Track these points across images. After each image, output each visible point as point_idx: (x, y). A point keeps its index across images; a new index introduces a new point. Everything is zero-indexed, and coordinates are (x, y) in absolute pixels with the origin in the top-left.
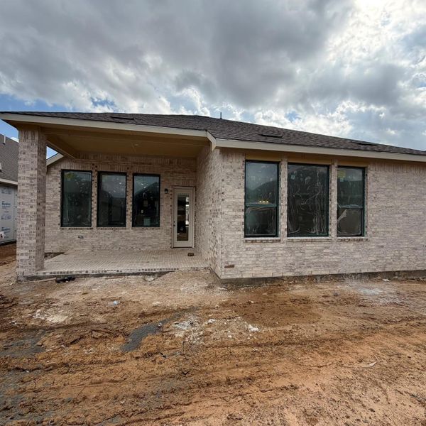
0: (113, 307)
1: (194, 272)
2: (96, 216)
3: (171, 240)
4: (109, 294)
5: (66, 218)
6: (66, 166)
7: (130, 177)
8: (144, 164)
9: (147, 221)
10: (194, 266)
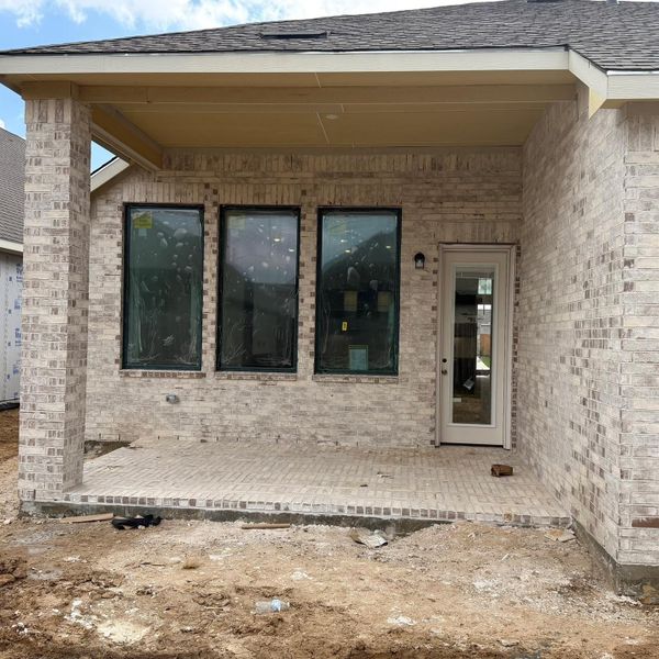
0: (271, 616)
1: (518, 531)
2: (212, 340)
3: (433, 417)
4: (255, 576)
5: (136, 344)
6: (134, 192)
7: (310, 219)
8: (350, 175)
9: (358, 356)
10: (514, 511)
